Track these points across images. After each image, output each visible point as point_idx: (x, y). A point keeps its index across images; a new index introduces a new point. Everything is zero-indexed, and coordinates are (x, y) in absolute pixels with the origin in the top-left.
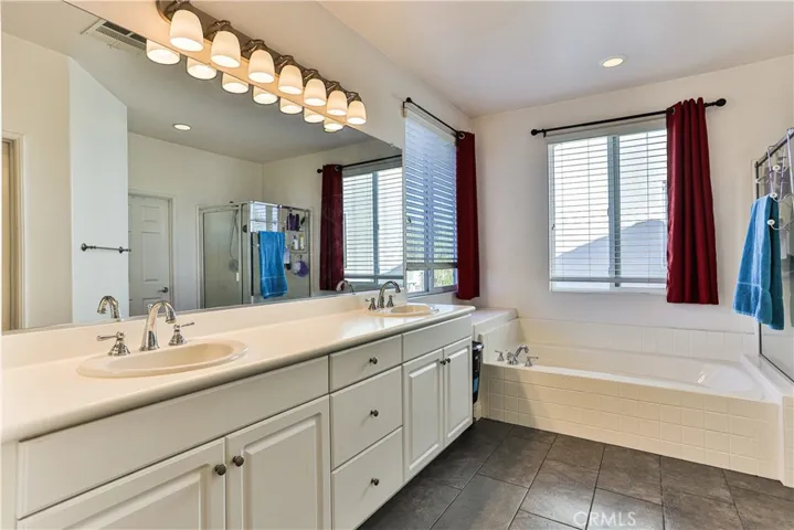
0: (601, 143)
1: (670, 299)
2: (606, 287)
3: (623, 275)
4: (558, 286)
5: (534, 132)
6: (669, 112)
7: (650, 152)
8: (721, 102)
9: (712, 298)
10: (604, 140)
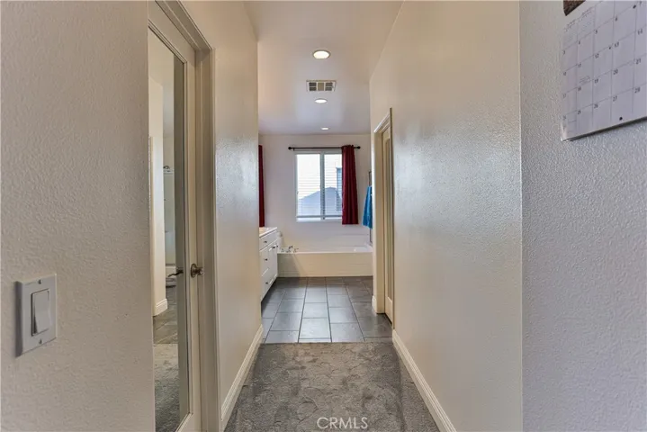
0: (317, 157)
1: (343, 223)
2: (319, 219)
3: (326, 214)
4: (300, 219)
5: (290, 148)
6: (342, 148)
7: (335, 161)
8: (359, 148)
9: (357, 223)
10: (319, 155)
